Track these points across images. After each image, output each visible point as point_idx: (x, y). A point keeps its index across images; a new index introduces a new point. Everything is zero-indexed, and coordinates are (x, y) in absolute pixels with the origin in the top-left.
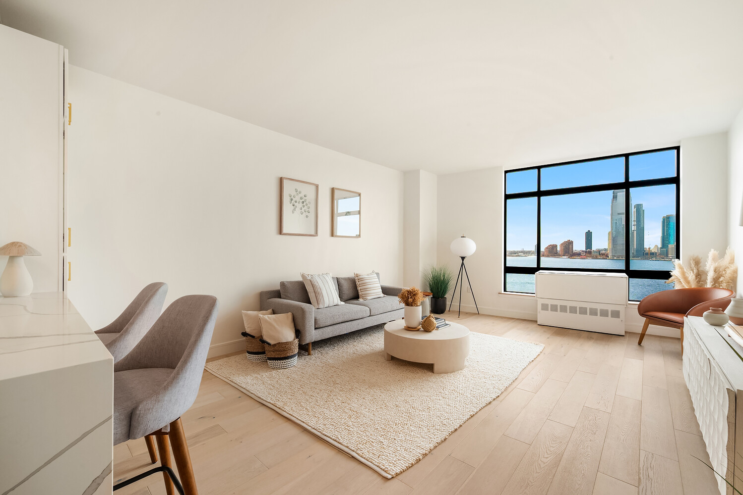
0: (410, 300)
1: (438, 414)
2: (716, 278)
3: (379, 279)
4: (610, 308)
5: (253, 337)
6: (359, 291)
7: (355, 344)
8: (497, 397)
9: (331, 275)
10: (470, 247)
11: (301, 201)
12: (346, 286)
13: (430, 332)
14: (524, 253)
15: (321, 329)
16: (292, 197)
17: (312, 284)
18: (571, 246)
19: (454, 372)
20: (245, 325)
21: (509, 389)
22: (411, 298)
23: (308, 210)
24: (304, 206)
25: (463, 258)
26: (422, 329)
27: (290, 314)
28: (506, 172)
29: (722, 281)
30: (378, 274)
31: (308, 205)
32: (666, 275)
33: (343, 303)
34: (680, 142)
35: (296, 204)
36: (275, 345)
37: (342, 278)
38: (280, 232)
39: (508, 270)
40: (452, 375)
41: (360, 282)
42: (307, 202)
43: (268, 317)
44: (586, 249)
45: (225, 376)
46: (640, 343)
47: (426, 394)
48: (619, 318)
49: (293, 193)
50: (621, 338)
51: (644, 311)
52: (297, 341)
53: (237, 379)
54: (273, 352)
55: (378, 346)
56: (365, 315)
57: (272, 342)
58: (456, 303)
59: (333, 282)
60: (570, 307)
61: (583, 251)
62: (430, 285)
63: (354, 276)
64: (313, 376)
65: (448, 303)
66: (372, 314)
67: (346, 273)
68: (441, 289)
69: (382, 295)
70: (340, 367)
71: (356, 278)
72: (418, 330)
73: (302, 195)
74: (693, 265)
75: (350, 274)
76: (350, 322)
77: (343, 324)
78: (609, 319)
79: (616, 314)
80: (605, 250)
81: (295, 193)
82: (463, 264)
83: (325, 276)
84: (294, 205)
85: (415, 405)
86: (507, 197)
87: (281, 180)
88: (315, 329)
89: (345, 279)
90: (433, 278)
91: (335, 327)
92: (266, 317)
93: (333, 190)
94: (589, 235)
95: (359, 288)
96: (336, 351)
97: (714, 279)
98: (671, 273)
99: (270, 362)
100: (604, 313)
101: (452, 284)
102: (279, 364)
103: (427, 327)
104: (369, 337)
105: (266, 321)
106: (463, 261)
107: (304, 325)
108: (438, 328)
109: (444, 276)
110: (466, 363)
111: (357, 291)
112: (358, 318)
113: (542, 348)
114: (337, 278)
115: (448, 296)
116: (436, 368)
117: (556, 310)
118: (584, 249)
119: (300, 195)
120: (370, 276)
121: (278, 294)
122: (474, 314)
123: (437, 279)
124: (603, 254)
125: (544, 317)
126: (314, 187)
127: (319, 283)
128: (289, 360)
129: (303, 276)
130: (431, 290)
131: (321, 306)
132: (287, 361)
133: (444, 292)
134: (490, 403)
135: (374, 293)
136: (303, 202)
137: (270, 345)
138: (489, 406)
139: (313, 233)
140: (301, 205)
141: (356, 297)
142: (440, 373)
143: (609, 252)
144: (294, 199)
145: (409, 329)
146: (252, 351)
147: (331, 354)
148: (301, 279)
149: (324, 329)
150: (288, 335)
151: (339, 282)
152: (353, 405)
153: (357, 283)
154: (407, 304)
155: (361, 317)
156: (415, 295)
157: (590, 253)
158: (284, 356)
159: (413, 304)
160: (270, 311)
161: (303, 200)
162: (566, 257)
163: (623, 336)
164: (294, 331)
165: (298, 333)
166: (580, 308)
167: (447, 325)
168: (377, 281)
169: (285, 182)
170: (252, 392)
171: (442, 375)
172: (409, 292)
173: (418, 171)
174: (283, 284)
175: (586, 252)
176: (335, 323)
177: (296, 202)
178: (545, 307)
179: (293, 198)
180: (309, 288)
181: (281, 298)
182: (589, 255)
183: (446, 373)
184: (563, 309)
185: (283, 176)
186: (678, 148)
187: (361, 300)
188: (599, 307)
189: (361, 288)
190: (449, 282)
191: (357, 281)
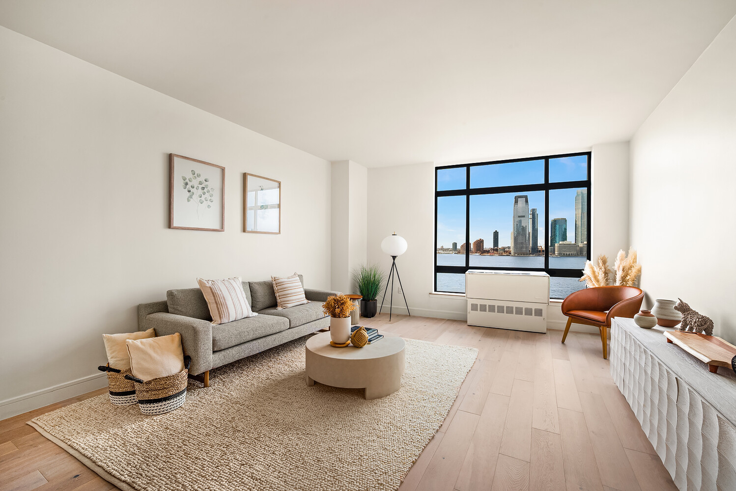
0: (338, 310)
1: (372, 467)
2: (624, 276)
3: (302, 282)
4: (534, 307)
5: (118, 371)
6: (278, 298)
7: (270, 364)
8: (440, 427)
9: (241, 280)
10: (401, 246)
11: (200, 186)
12: (261, 293)
13: (361, 347)
14: (444, 251)
15: (223, 352)
16: (187, 181)
17: (213, 293)
18: (482, 245)
19: (389, 395)
20: (108, 354)
21: (452, 413)
22: (338, 308)
23: (210, 198)
24: (204, 193)
25: (394, 258)
26: (351, 344)
27: (177, 334)
28: (437, 168)
29: (628, 280)
30: (300, 276)
31: (211, 192)
32: (578, 273)
33: (255, 314)
34: (591, 148)
35: (192, 190)
36: (149, 382)
37: (255, 283)
38: (169, 225)
39: (438, 269)
40: (387, 400)
41: (279, 287)
42: (209, 188)
43: (141, 342)
44: (494, 247)
45: (62, 438)
46: (563, 342)
47: (357, 434)
48: (542, 316)
49: (189, 176)
50: (544, 335)
51: (567, 309)
52: (185, 373)
53: (81, 440)
54: (147, 392)
55: (299, 365)
56: (283, 328)
57: (145, 378)
58: (387, 305)
59: (242, 289)
60: (498, 306)
61: (492, 249)
62: (360, 286)
63: (271, 280)
64: (205, 422)
65: (379, 305)
66: (292, 326)
67: (261, 276)
68: (371, 291)
69: (306, 301)
70: (247, 403)
71: (274, 282)
72: (347, 346)
73: (202, 179)
74: (601, 264)
75: (267, 278)
76: (264, 339)
77: (254, 342)
78: (533, 317)
79: (539, 313)
80: (509, 248)
81: (191, 176)
82: (394, 264)
83: (232, 281)
84: (189, 191)
85: (343, 455)
86: (438, 194)
87: (170, 158)
88: (214, 352)
89: (260, 284)
90: (363, 279)
91: (243, 346)
92: (138, 342)
93: (245, 176)
94: (496, 234)
95: (277, 295)
96: (244, 378)
97: (622, 277)
98: (584, 272)
99: (143, 406)
100: (529, 312)
101: (383, 284)
102: (156, 408)
103: (357, 341)
104: (289, 354)
105: (137, 348)
106: (394, 260)
107: (196, 350)
108: (370, 341)
109: (375, 276)
110: (402, 381)
111: (275, 298)
112: (274, 332)
113: (476, 354)
114: (249, 283)
115: (379, 298)
116: (368, 393)
117: (485, 310)
118: (493, 247)
119: (199, 179)
120: (291, 280)
121: (163, 307)
122: (405, 316)
123: (367, 280)
124: (507, 252)
125: (474, 317)
126: (219, 171)
127: (223, 290)
128: (172, 401)
129: (200, 282)
130: (361, 292)
131: (225, 320)
132: (169, 402)
133: (375, 294)
134: (433, 437)
135: (295, 300)
136: (203, 188)
137: (142, 383)
138: (433, 442)
139: (218, 227)
140: (200, 191)
141: (274, 305)
142: (373, 398)
143: (511, 249)
144: (190, 184)
145: (336, 345)
146: (117, 391)
147: (237, 382)
148: (197, 286)
149: (228, 351)
150: (173, 365)
151: (251, 288)
152: (257, 467)
153: (275, 288)
154: (334, 315)
155: (278, 331)
156: (343, 304)
157: (497, 250)
158: (164, 396)
159: (341, 315)
160: (150, 331)
161: (203, 186)
162: (478, 254)
163: (545, 333)
164: (182, 358)
165: (187, 360)
166: (507, 307)
167: (380, 336)
168: (299, 285)
169: (176, 161)
170: (100, 463)
171: (375, 401)
172: (336, 301)
173: (347, 162)
174: (170, 294)
175: (494, 250)
176: (242, 341)
177: (193, 187)
178: (474, 307)
179: (189, 182)
180: (208, 298)
181: (168, 312)
182: (496, 252)
183: (380, 397)
184: (492, 308)
185: (173, 152)
186: (589, 154)
187: (279, 309)
188: (524, 306)
189: (280, 294)
190: (379, 283)
191: (275, 285)
